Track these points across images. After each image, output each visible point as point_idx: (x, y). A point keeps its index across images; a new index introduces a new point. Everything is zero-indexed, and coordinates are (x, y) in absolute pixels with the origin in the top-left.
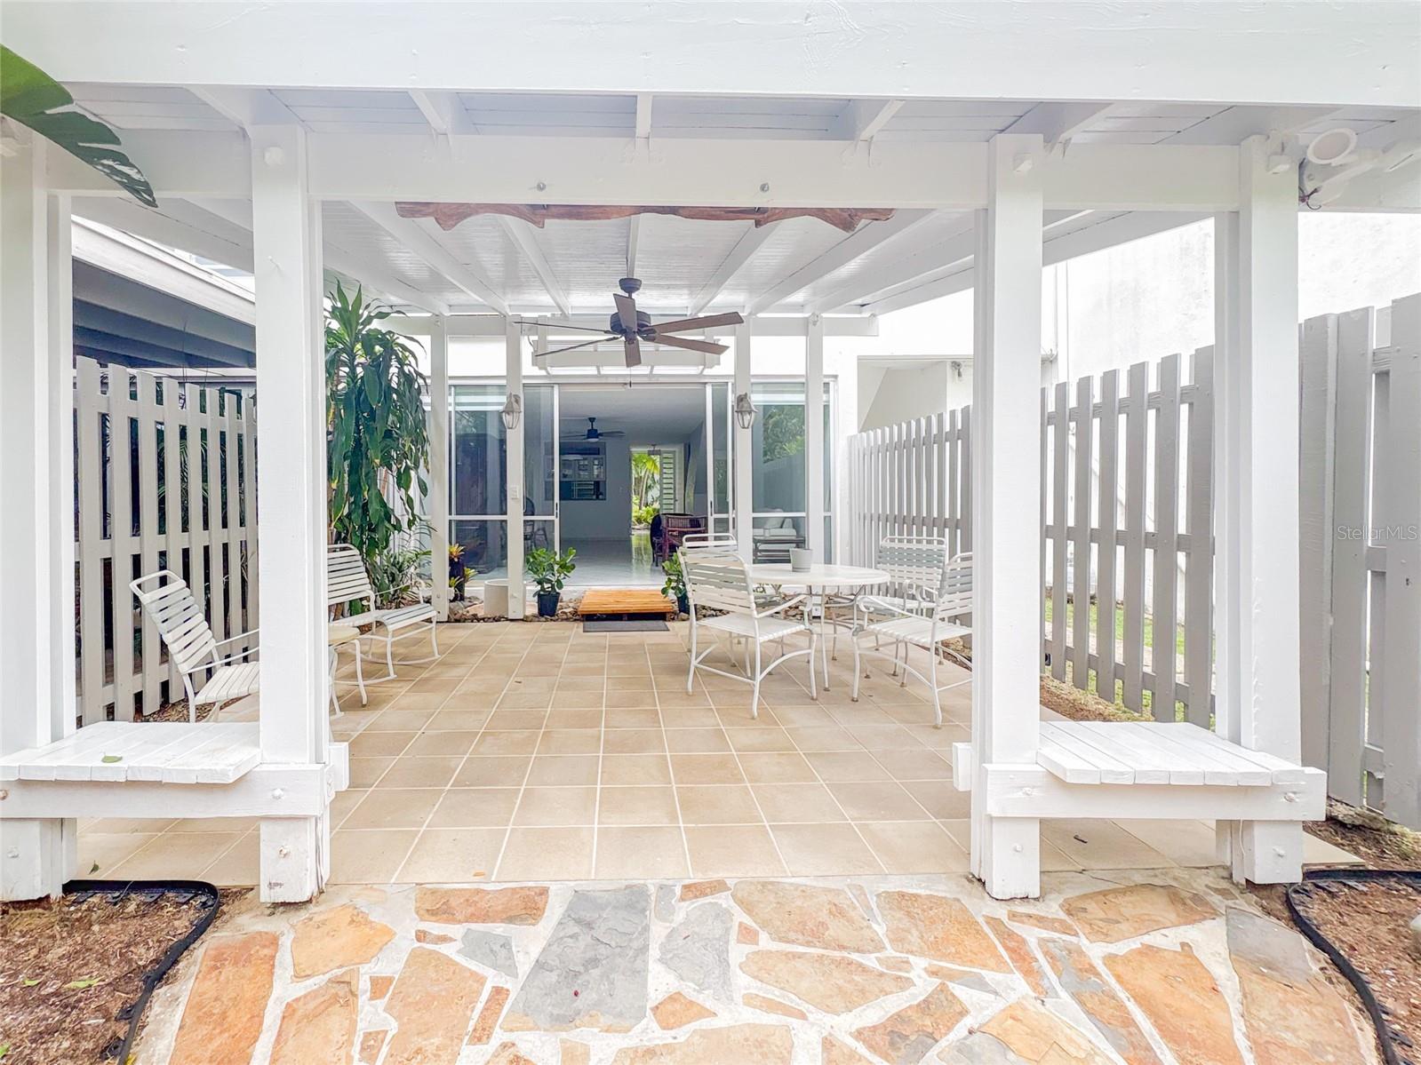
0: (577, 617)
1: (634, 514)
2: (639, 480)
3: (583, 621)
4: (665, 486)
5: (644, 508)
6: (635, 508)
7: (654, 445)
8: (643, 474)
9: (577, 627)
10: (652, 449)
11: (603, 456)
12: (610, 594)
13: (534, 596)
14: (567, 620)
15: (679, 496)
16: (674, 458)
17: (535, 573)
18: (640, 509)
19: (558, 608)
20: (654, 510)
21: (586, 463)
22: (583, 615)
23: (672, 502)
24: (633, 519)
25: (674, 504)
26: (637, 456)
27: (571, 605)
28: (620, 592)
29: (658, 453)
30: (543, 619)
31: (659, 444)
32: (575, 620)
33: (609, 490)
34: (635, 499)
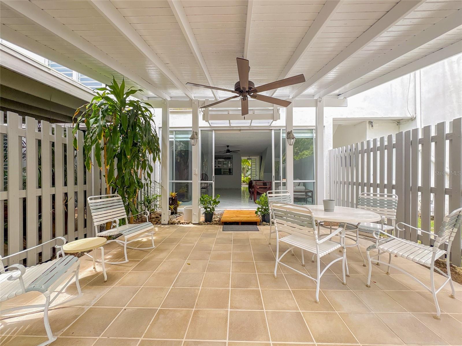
0: (221, 223)
1: (242, 180)
2: (244, 168)
3: (223, 225)
4: (253, 170)
5: (245, 178)
6: (242, 178)
7: (249, 156)
8: (245, 167)
9: (220, 228)
10: (248, 158)
11: (232, 160)
12: (234, 212)
13: (203, 214)
14: (216, 224)
15: (258, 174)
16: (256, 161)
17: (204, 204)
18: (244, 178)
19: (213, 218)
20: (249, 178)
21: (226, 162)
22: (223, 223)
23: (255, 176)
24: (242, 181)
25: (256, 177)
26: (243, 160)
27: (218, 216)
28: (238, 211)
29: (251, 159)
30: (207, 224)
31: (251, 156)
32: (220, 224)
33: (234, 171)
34: (242, 175)
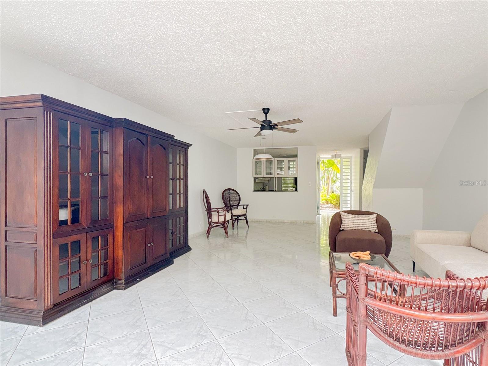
4: (344, 181)
15: (354, 188)
16: (351, 162)
